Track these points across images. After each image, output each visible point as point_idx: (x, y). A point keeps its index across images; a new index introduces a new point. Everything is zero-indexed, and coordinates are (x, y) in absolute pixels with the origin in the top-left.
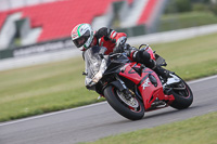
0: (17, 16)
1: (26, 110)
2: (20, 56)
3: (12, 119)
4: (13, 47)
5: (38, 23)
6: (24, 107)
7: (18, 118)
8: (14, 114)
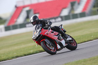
0: (27, 9)
1: (31, 51)
2: (29, 26)
3: (25, 55)
4: (26, 22)
5: (37, 12)
6: (31, 50)
7: (28, 55)
8: (26, 53)
